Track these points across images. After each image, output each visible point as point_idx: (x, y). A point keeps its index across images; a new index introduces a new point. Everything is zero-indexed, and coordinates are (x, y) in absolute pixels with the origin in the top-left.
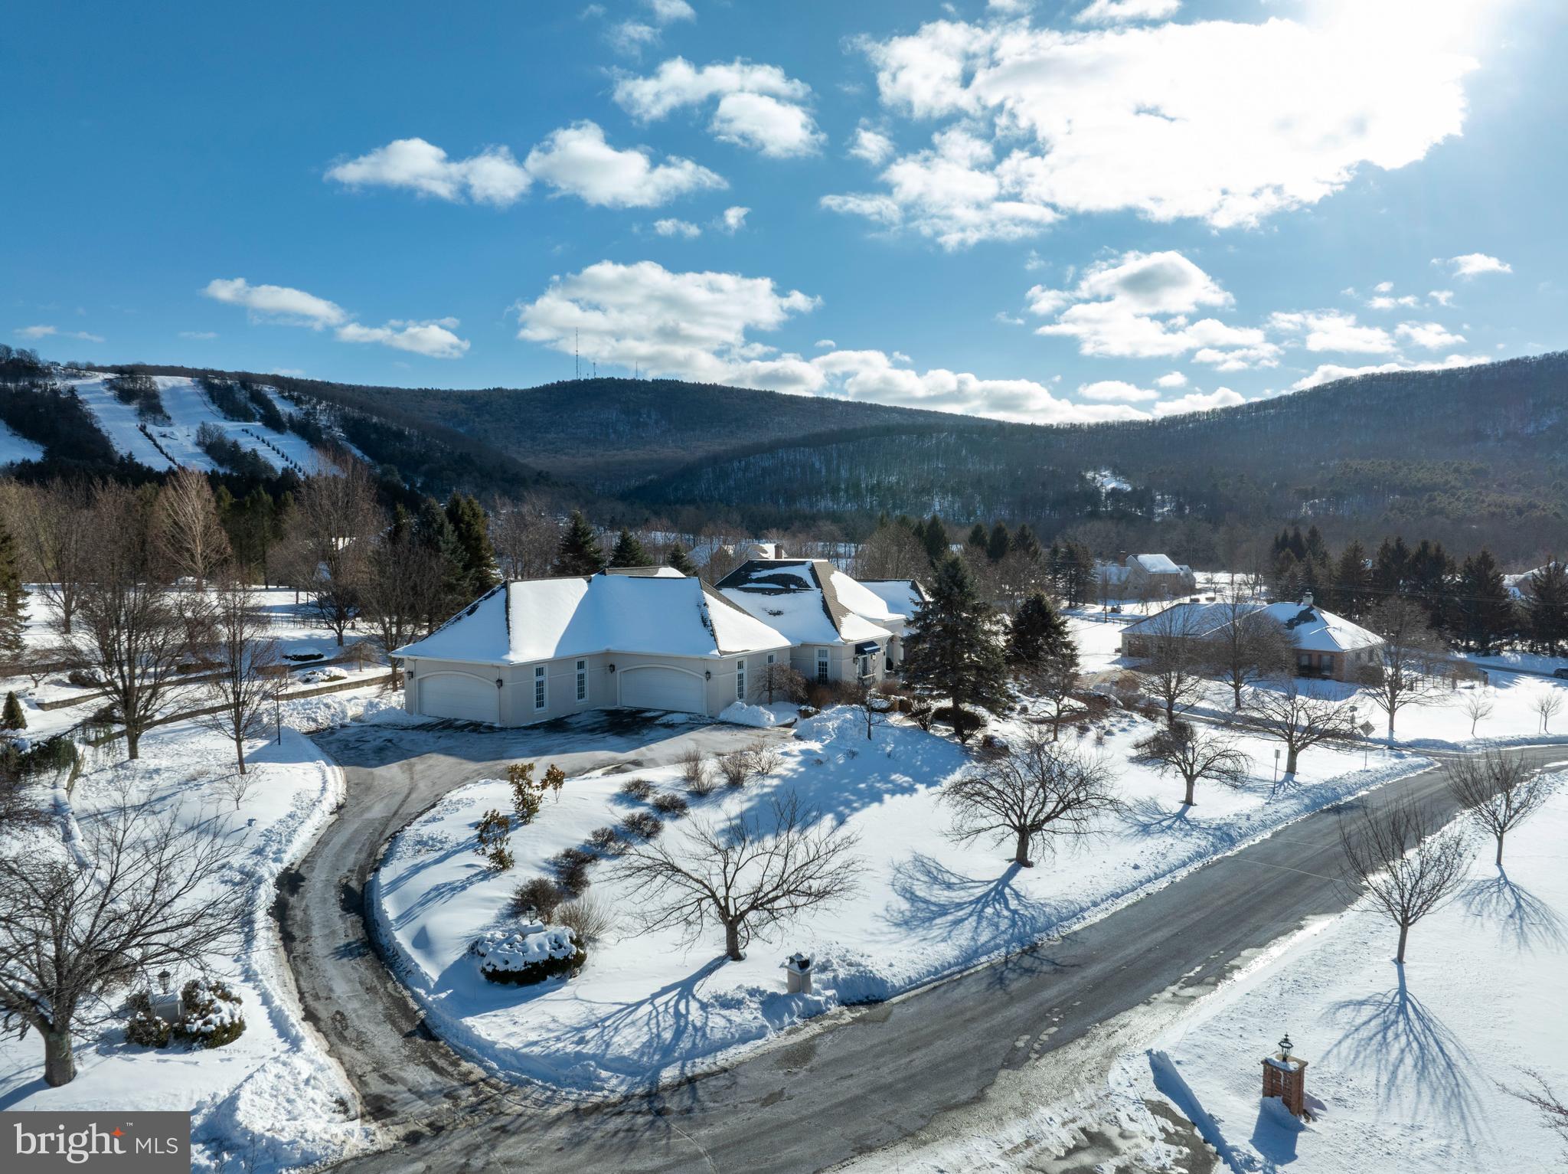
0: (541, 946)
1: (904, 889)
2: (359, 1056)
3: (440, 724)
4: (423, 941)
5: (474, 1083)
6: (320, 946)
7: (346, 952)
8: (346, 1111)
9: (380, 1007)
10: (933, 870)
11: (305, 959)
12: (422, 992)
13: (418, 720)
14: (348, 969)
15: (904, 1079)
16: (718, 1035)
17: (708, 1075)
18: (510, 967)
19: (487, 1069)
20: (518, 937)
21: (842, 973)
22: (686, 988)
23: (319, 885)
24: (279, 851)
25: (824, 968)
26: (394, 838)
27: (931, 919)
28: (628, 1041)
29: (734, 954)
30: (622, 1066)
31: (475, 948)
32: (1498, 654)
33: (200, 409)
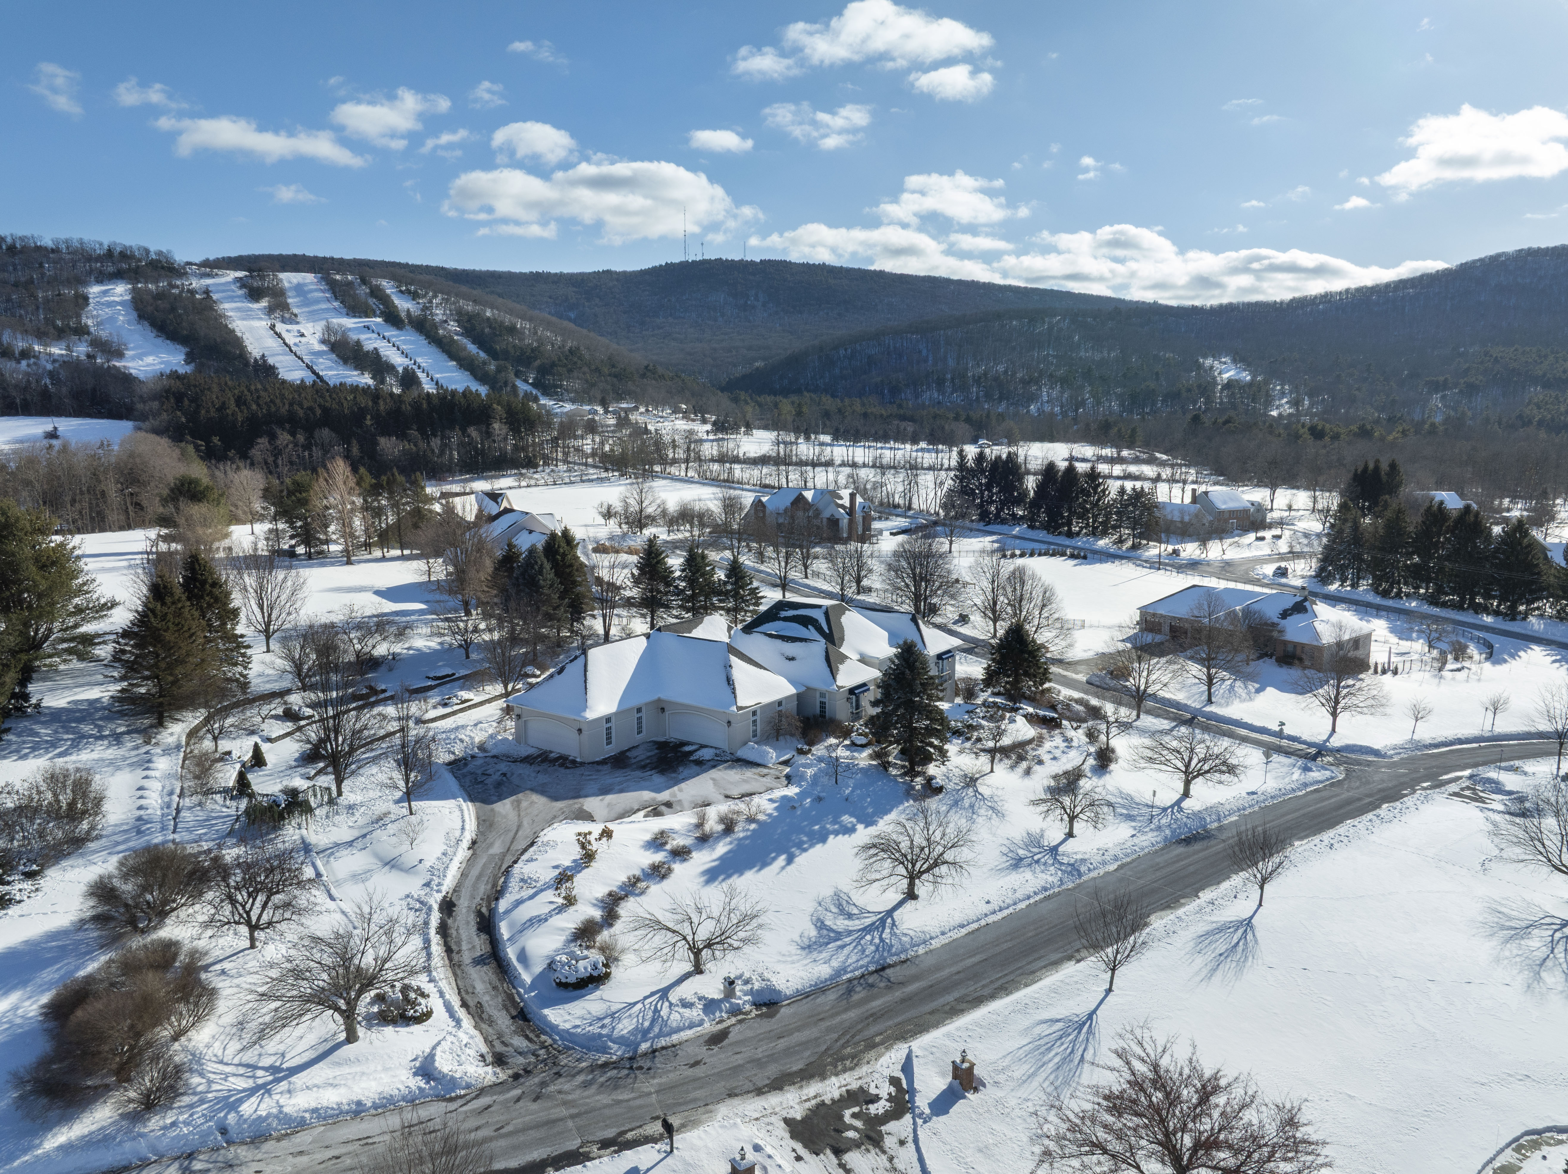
0: (585, 968)
1: (819, 919)
2: (490, 1030)
3: (539, 756)
4: (523, 957)
5: (546, 1047)
6: (467, 957)
7: (479, 961)
8: (485, 1061)
9: (500, 1000)
10: (844, 903)
11: (460, 966)
12: (522, 991)
13: (525, 751)
14: (482, 973)
15: (768, 1056)
16: (674, 1025)
17: (663, 1048)
18: (568, 980)
19: (554, 1040)
20: (574, 962)
21: (757, 986)
22: (664, 993)
23: (464, 910)
24: (439, 884)
25: (747, 982)
26: (507, 872)
27: (828, 943)
28: (625, 1027)
29: (698, 970)
30: (621, 1041)
31: (551, 966)
32: (1524, 619)
33: (324, 306)
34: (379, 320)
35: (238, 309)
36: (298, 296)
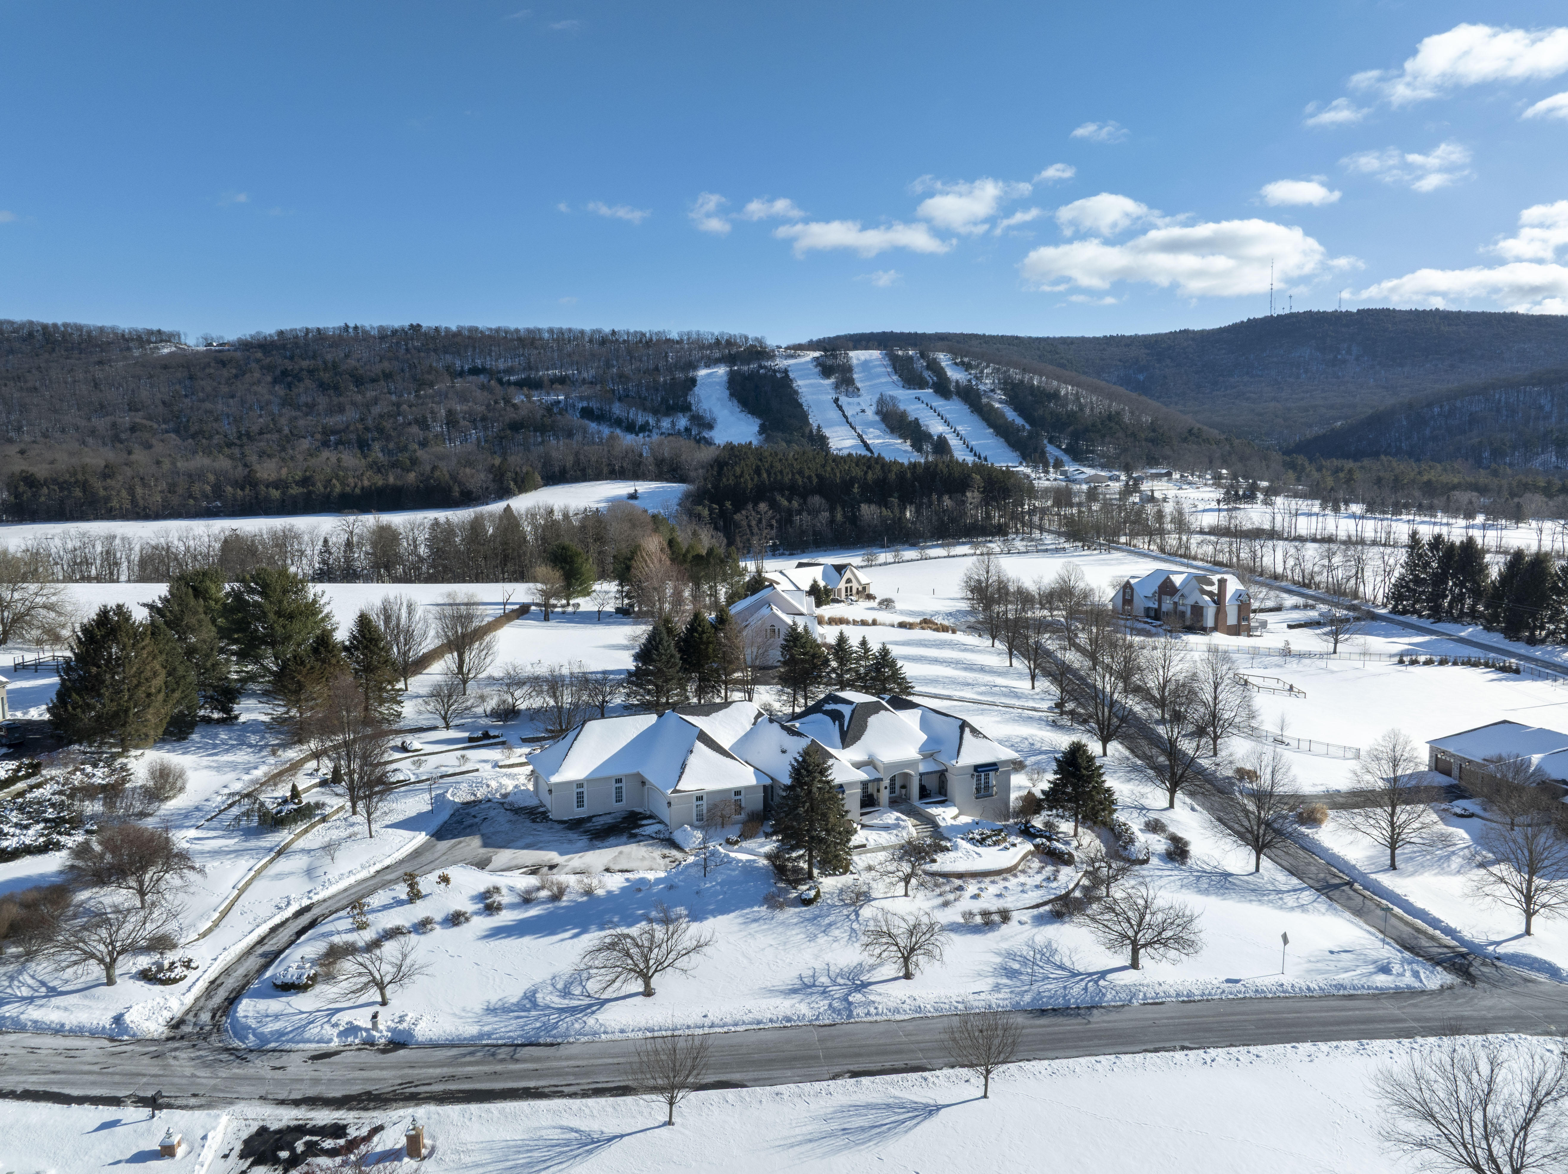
1: (534, 990)
2: (201, 1003)
3: (532, 808)
4: (288, 958)
6: (262, 949)
7: (264, 955)
8: (168, 1022)
9: (237, 984)
11: (249, 954)
12: (256, 982)
14: (253, 964)
19: (225, 1022)
21: (402, 1026)
22: (336, 1012)
23: (309, 916)
24: (316, 893)
27: (514, 1012)
29: (384, 1002)
33: (884, 380)
34: (931, 391)
35: (811, 385)
36: (864, 371)
